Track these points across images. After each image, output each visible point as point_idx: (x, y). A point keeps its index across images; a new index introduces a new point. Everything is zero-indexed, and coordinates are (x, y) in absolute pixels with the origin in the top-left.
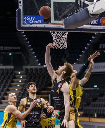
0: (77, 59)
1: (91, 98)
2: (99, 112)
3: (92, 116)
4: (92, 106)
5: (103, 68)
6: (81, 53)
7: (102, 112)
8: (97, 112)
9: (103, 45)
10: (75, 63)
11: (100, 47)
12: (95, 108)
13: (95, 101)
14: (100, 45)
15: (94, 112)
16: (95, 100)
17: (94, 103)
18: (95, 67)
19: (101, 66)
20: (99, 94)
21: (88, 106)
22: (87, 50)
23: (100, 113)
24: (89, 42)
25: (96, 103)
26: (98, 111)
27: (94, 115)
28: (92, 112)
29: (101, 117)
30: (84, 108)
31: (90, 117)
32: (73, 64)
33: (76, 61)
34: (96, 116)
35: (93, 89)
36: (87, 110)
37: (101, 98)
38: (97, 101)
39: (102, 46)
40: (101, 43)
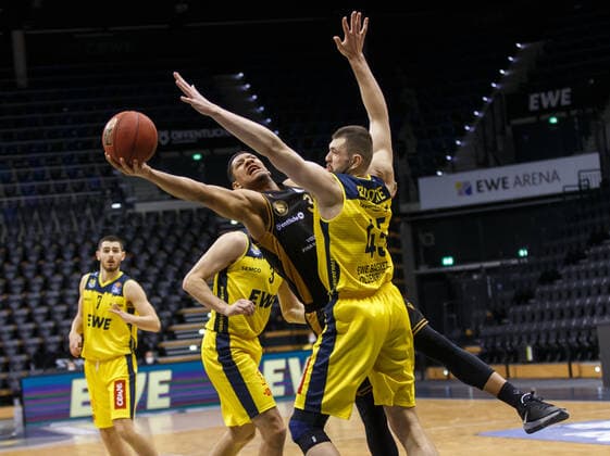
0: (449, 158)
1: (510, 294)
2: (543, 341)
3: (516, 357)
4: (515, 322)
5: (548, 180)
6: (462, 134)
7: (552, 341)
8: (534, 342)
9: (543, 95)
10: (439, 173)
11: (533, 107)
12: (525, 327)
13: (526, 302)
14: (533, 99)
15: (525, 342)
16: (523, 298)
17: (520, 309)
18: (517, 178)
19: (541, 174)
20: (536, 274)
21: (500, 323)
22: (483, 121)
23: (547, 343)
24: (489, 92)
25: (528, 308)
26: (539, 337)
27: (525, 353)
28: (515, 343)
29: (552, 360)
30: (483, 330)
31: (507, 363)
32: (435, 174)
33: (443, 165)
34: (530, 357)
35: (515, 262)
36: (494, 336)
37: (546, 288)
38: (532, 301)
39: (540, 99)
40: (533, 92)
